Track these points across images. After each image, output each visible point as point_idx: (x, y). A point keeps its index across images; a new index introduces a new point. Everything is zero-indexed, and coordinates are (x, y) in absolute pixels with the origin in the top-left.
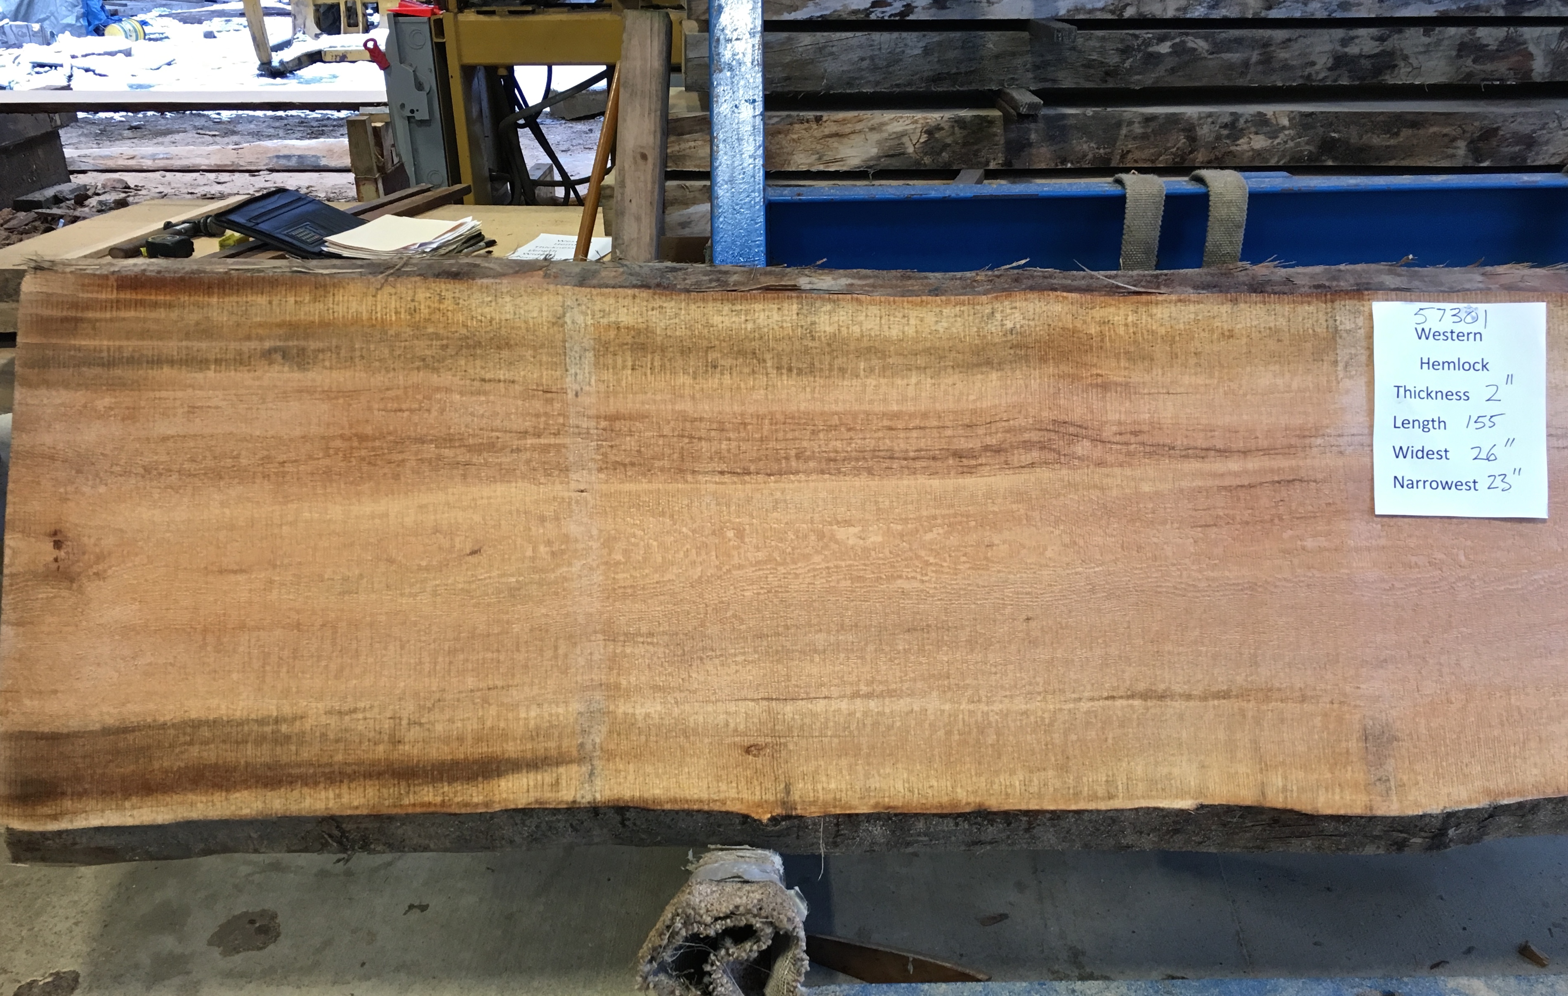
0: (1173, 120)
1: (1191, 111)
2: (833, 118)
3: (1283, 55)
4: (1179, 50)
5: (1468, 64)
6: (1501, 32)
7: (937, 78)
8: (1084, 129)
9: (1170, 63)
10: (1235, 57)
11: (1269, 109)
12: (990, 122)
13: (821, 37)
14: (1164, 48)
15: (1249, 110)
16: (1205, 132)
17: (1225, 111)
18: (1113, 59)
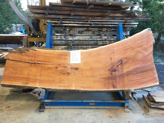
0: (82, 47)
1: (84, 46)
2: (58, 46)
3: (90, 43)
4: (82, 42)
5: (103, 43)
6: (105, 41)
7: (66, 44)
8: (76, 47)
9: (82, 43)
10: (87, 43)
11: (89, 46)
12: (69, 47)
13: (57, 41)
14: (81, 42)
15: (88, 46)
16: (85, 48)
17: (86, 46)
18: (78, 43)
